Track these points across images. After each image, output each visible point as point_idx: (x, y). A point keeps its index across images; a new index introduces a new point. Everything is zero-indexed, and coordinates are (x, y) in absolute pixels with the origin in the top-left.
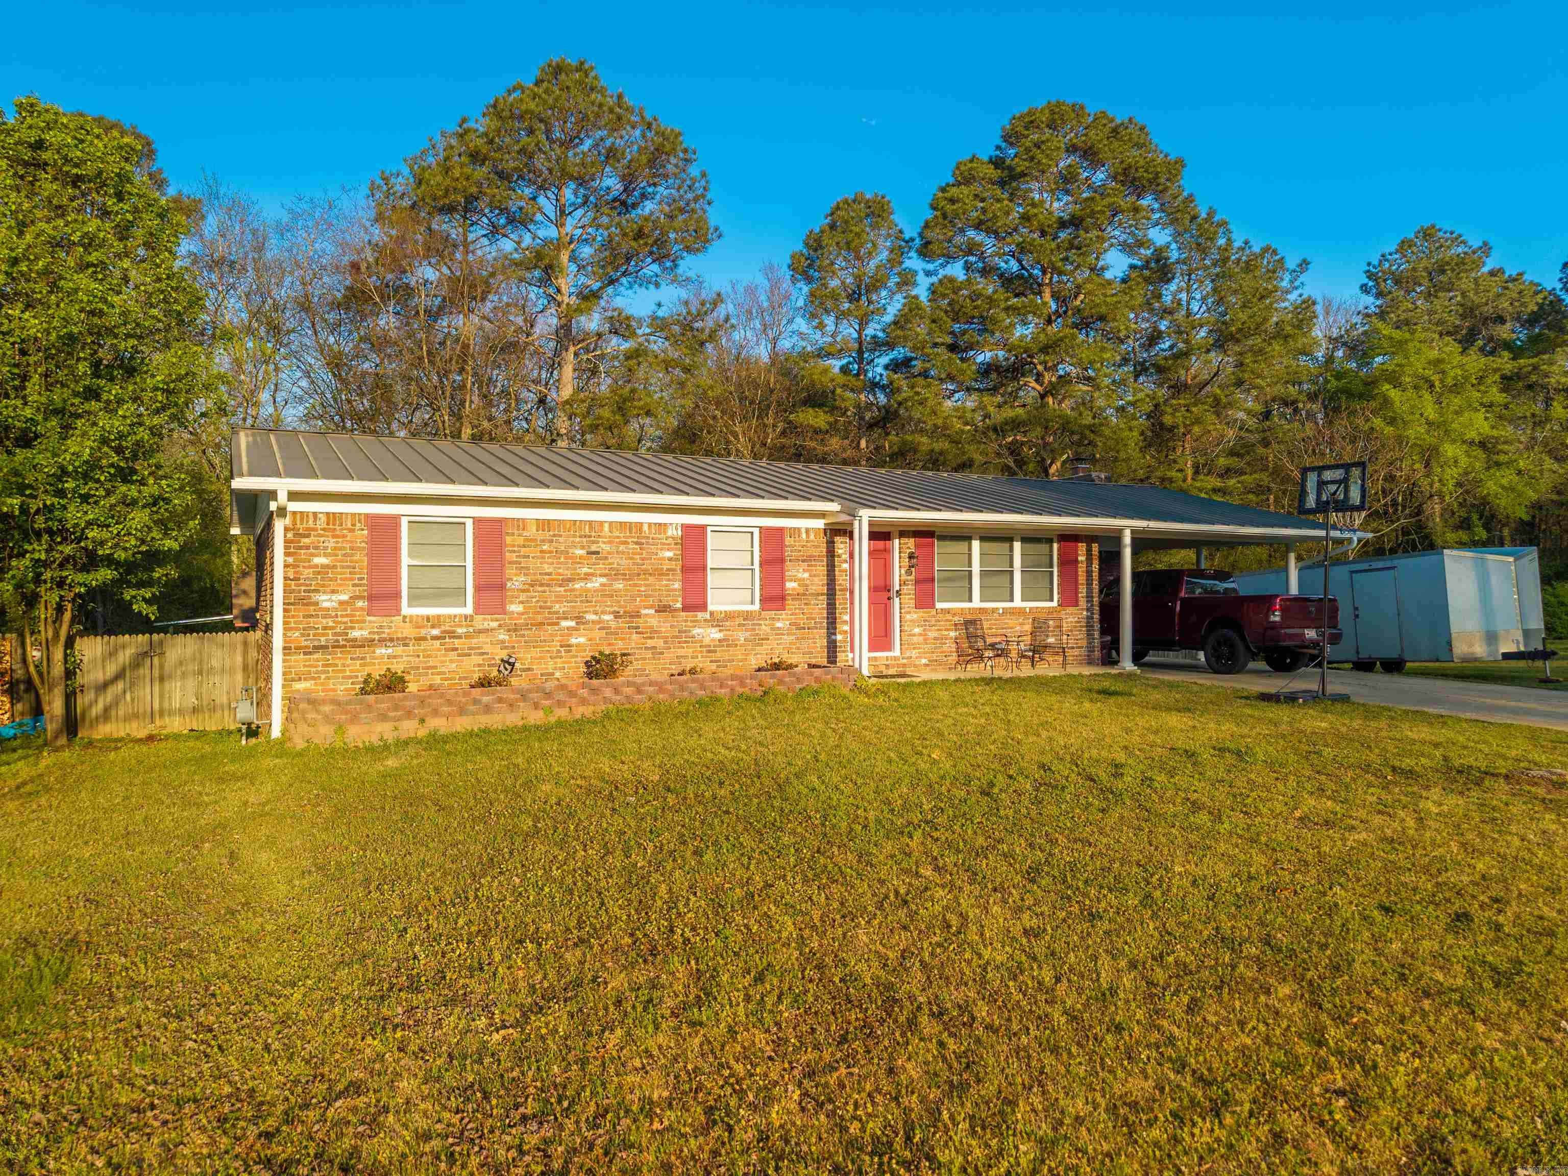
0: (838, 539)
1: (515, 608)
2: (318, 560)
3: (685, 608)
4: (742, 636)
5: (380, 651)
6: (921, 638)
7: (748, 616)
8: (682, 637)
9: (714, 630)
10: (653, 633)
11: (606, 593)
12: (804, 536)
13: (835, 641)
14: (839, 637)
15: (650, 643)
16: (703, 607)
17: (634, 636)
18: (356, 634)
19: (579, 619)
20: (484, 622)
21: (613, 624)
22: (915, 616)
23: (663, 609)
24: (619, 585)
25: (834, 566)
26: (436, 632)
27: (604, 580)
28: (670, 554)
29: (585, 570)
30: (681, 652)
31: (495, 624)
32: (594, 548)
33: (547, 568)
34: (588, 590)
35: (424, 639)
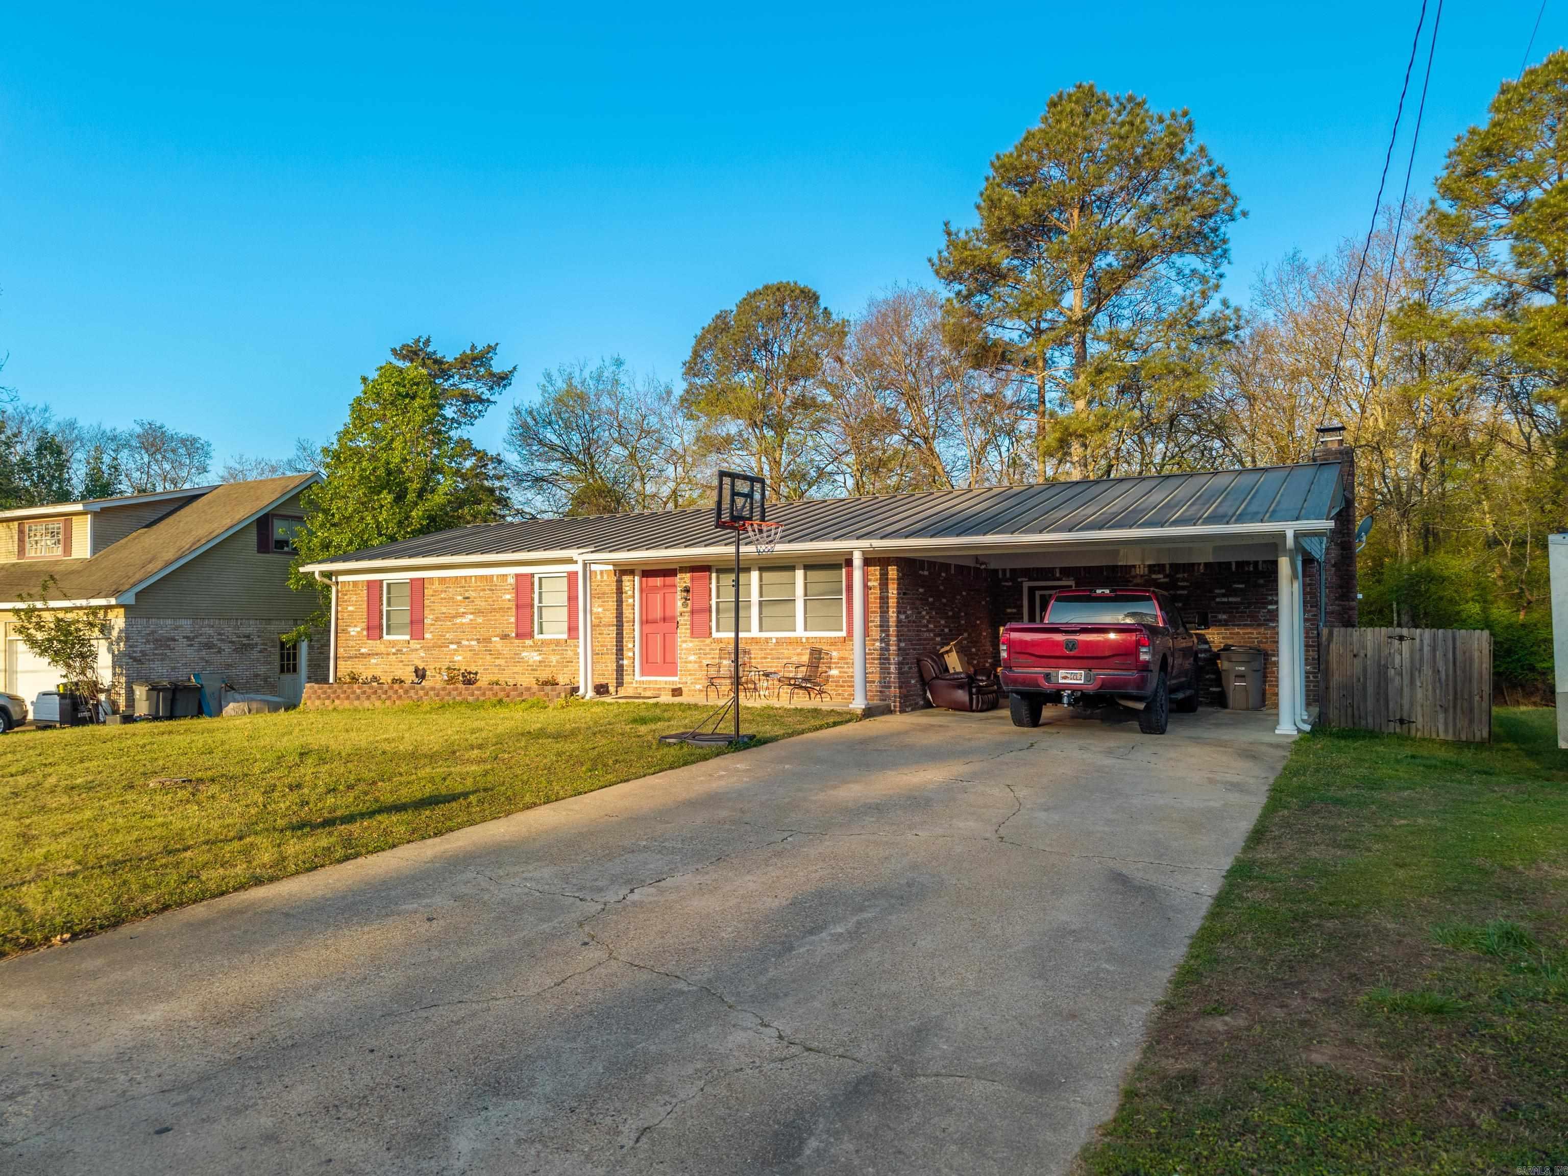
0: (625, 578)
1: (428, 636)
2: (350, 608)
3: (518, 636)
4: (554, 659)
5: (373, 661)
6: (696, 665)
7: (557, 642)
8: (516, 659)
9: (536, 654)
10: (499, 655)
11: (473, 625)
12: (599, 577)
13: (622, 666)
14: (625, 662)
15: (498, 662)
16: (531, 636)
17: (488, 657)
18: (363, 650)
19: (458, 643)
20: (415, 644)
21: (476, 648)
22: (691, 645)
23: (505, 637)
24: (480, 620)
25: (621, 602)
26: (394, 650)
27: (471, 617)
28: (508, 597)
29: (462, 610)
30: (516, 669)
31: (418, 646)
32: (467, 595)
33: (444, 610)
34: (463, 624)
35: (388, 654)
